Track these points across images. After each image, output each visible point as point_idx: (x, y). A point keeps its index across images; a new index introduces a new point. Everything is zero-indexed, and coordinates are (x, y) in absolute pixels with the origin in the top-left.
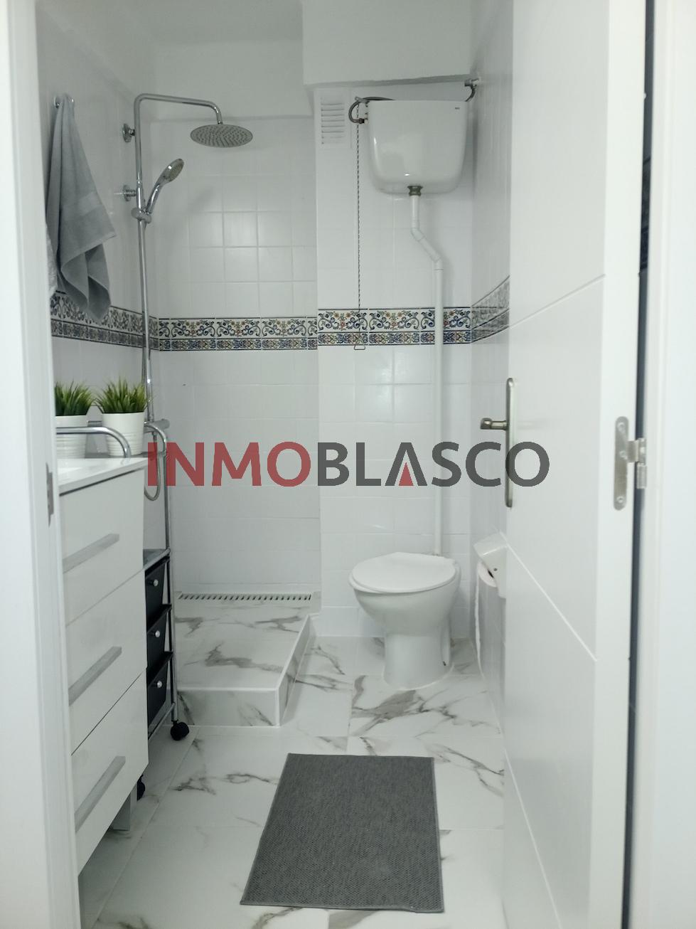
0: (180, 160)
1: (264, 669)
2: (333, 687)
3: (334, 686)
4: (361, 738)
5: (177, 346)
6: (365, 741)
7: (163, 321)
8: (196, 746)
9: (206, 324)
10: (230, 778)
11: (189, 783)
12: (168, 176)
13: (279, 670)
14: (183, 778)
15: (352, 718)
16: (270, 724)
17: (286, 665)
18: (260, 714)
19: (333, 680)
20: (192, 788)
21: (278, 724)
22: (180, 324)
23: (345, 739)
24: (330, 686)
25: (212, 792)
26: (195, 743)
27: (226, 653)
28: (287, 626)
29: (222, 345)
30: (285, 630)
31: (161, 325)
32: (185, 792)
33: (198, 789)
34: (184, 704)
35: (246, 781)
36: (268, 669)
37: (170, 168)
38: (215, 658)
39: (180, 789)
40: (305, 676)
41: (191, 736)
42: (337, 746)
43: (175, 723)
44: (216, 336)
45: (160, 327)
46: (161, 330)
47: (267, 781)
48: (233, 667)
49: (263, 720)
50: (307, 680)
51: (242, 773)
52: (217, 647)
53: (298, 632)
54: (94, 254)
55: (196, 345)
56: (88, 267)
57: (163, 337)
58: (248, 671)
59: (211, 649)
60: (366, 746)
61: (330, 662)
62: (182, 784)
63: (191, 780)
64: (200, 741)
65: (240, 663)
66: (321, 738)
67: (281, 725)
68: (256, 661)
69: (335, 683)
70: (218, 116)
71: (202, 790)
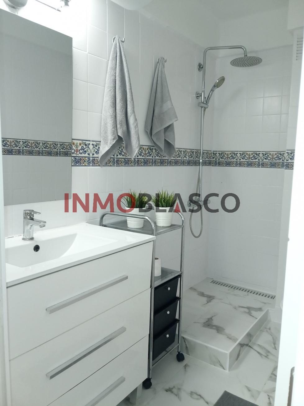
0: (223, 77)
1: (228, 337)
2: (266, 357)
3: (268, 355)
4: (268, 395)
5: (220, 164)
6: (269, 398)
7: (215, 152)
8: (185, 368)
9: (234, 154)
10: (192, 393)
11: (172, 389)
12: (217, 86)
13: (235, 340)
14: (171, 385)
15: (268, 380)
16: (224, 369)
17: (241, 338)
18: (219, 362)
19: (269, 352)
20: (172, 392)
21: (228, 370)
22: (222, 154)
23: (259, 392)
24: (266, 355)
25: (179, 398)
26: (186, 366)
27: (215, 322)
28: (254, 313)
29: (240, 165)
30: (251, 315)
31: (214, 154)
32: (169, 393)
33: (175, 394)
34: (186, 344)
35: (198, 399)
36: (229, 338)
37: (217, 81)
38: (208, 324)
39: (167, 391)
40: (254, 344)
41: (185, 362)
42: (253, 396)
43: (179, 353)
44: (238, 160)
45: (213, 155)
46: (214, 157)
47: (207, 403)
48: (214, 331)
49: (221, 365)
50: (255, 347)
51: (198, 393)
52: (212, 317)
53: (257, 319)
54: (169, 128)
55: (228, 164)
56: (165, 134)
57: (214, 159)
58: (220, 336)
59: (209, 317)
60: (268, 402)
61: (272, 340)
62: (170, 388)
63: (174, 387)
64: (188, 366)
65: (219, 329)
66: (246, 387)
67: (229, 371)
68: (228, 331)
69: (268, 354)
70: (245, 52)
71: (176, 395)
